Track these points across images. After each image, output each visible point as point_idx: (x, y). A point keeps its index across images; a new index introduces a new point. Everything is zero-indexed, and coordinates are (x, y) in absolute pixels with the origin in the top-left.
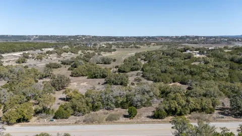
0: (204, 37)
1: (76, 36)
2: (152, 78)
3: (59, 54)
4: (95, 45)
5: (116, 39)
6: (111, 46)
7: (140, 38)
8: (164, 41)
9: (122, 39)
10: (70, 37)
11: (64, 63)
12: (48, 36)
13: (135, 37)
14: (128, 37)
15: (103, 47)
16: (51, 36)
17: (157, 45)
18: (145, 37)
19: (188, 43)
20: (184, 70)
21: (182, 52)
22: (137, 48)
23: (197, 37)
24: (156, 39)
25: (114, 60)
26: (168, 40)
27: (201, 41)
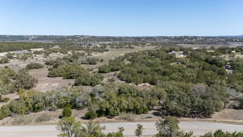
0: (202, 37)
1: (74, 36)
2: (125, 79)
3: (47, 54)
4: (89, 45)
5: (114, 39)
6: (105, 46)
7: (138, 39)
8: (162, 41)
9: (120, 39)
10: (68, 37)
11: (47, 64)
12: (46, 36)
13: (133, 37)
14: (127, 37)
15: (97, 47)
16: (50, 36)
17: (152, 45)
18: (144, 38)
19: (185, 43)
20: (159, 70)
21: (168, 52)
22: (131, 48)
23: (195, 37)
24: (155, 39)
25: (102, 61)
26: (166, 40)
27: (199, 41)
